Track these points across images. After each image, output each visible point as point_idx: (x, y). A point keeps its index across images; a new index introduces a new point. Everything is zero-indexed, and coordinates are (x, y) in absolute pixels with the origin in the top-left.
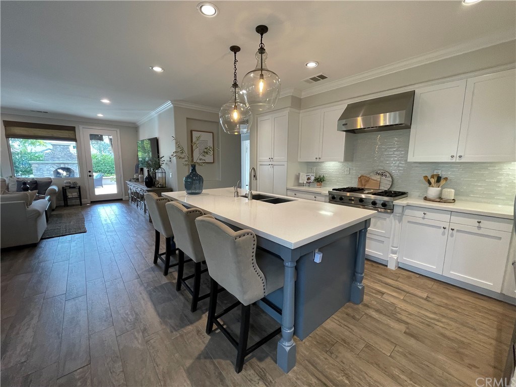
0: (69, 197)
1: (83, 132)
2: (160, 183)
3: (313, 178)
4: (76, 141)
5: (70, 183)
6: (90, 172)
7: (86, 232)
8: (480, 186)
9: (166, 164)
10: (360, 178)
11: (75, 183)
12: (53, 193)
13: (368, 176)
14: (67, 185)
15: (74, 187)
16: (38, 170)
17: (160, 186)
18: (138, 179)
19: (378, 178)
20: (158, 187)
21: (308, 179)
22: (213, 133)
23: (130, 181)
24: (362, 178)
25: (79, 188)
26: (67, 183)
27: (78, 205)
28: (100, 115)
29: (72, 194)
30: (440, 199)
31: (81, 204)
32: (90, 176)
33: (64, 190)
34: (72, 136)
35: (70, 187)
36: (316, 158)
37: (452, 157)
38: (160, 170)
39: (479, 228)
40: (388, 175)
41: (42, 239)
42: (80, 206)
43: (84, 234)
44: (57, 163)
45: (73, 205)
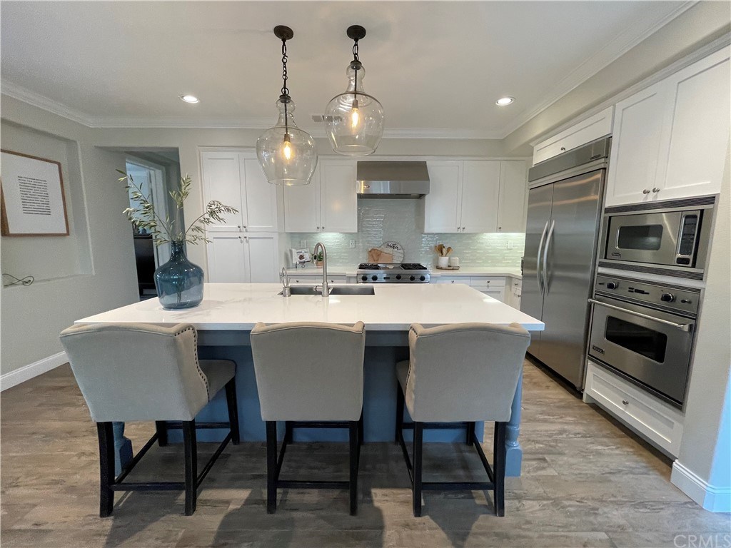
3: (307, 257)
8: (467, 253)
10: (370, 251)
13: (380, 249)
19: (390, 250)
21: (301, 257)
22: (59, 164)
24: (373, 251)
30: (450, 268)
36: (318, 228)
37: (459, 228)
39: (488, 286)
40: (399, 247)
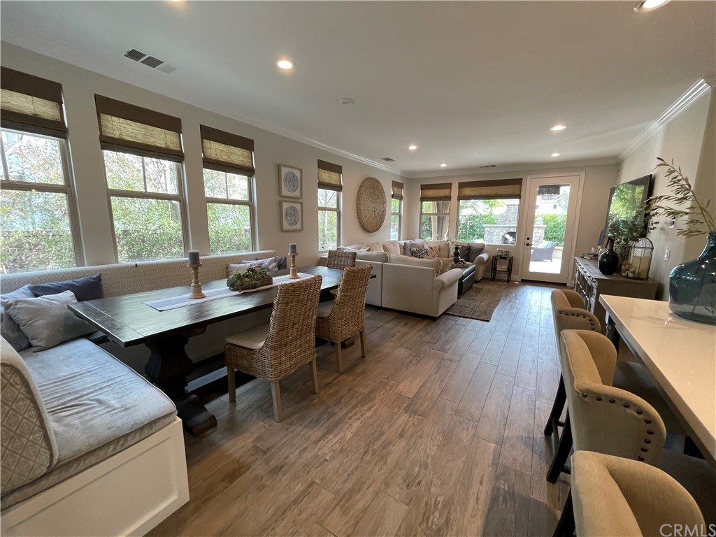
0: (498, 269)
1: (531, 184)
2: (632, 269)
4: (520, 198)
5: (502, 251)
6: (528, 239)
7: (488, 321)
9: (662, 229)
11: (507, 253)
12: (482, 261)
14: (499, 254)
15: (505, 258)
16: (490, 234)
17: (630, 275)
18: (596, 256)
20: (627, 277)
23: (582, 257)
25: (511, 260)
26: (499, 251)
27: (505, 281)
28: (555, 155)
29: (502, 266)
31: (509, 281)
32: (528, 245)
33: (494, 260)
34: (517, 192)
35: (502, 258)
38: (641, 243)
41: (445, 313)
42: (506, 284)
43: (486, 323)
44: (508, 227)
45: (500, 280)
